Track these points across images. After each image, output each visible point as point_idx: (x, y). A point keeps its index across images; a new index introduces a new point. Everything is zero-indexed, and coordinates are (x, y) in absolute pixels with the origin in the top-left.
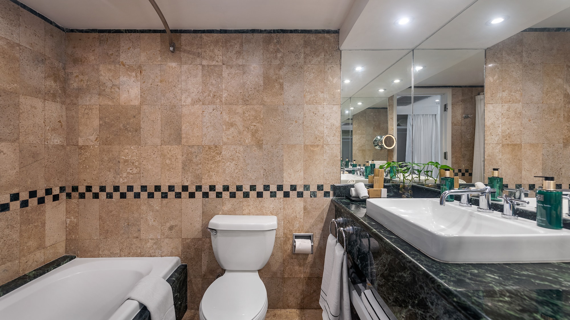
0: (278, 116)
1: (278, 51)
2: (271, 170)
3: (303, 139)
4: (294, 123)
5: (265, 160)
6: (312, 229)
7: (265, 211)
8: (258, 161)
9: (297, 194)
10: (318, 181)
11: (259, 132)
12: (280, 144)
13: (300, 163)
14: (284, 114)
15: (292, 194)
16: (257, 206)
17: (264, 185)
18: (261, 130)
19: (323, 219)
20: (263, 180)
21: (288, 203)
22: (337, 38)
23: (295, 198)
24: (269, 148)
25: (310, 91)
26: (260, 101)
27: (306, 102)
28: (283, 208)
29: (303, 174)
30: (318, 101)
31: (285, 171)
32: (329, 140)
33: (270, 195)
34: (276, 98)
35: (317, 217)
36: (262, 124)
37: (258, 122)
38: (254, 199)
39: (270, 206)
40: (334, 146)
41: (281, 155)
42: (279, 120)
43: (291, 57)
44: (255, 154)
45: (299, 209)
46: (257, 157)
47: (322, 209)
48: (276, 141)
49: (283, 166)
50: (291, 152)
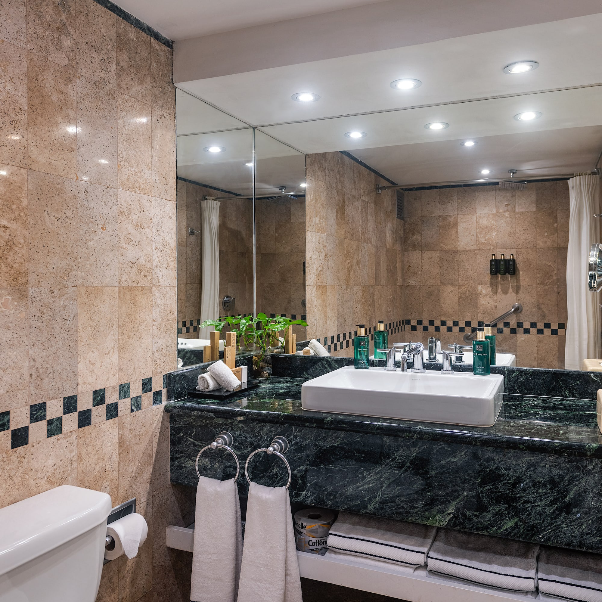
0: (64, 208)
1: (61, 29)
2: (50, 358)
3: (117, 273)
4: (100, 231)
5: (33, 330)
6: (134, 487)
7: (34, 483)
8: (15, 336)
9: (107, 412)
10: (143, 372)
11: (16, 249)
12: (70, 284)
13: (112, 333)
14: (79, 206)
15: (96, 413)
16: (13, 473)
17: (32, 407)
18: (22, 241)
19: (151, 456)
20: (29, 392)
21: (87, 441)
22: (170, 57)
23: (102, 423)
24: (44, 296)
25: (130, 157)
26: (20, 157)
27: (123, 184)
28: (76, 457)
29: (118, 359)
30: (142, 186)
31: (82, 357)
32: (160, 275)
33: (48, 430)
34: (61, 156)
35: (142, 455)
36: (25, 224)
37: (13, 216)
38: (5, 456)
39: (46, 462)
40: (168, 288)
41: (72, 316)
42: (67, 220)
43: (93, 60)
44: (7, 313)
45: (110, 448)
46: (11, 325)
47: (150, 434)
48: (61, 277)
49: (77, 345)
50: (93, 305)
